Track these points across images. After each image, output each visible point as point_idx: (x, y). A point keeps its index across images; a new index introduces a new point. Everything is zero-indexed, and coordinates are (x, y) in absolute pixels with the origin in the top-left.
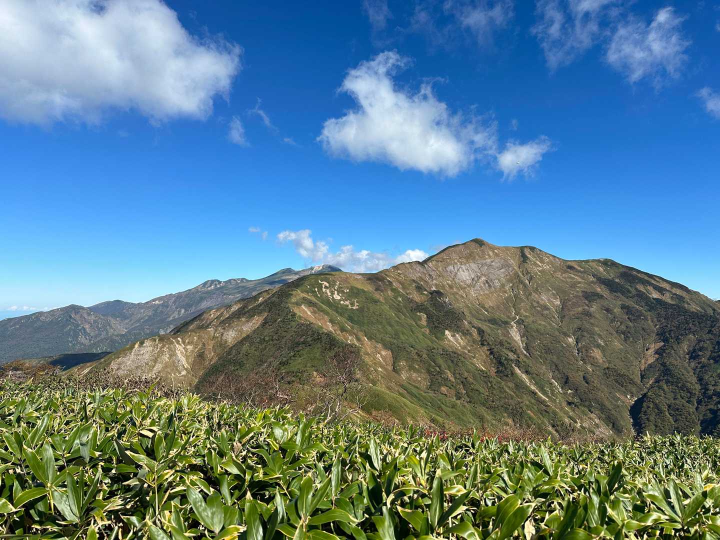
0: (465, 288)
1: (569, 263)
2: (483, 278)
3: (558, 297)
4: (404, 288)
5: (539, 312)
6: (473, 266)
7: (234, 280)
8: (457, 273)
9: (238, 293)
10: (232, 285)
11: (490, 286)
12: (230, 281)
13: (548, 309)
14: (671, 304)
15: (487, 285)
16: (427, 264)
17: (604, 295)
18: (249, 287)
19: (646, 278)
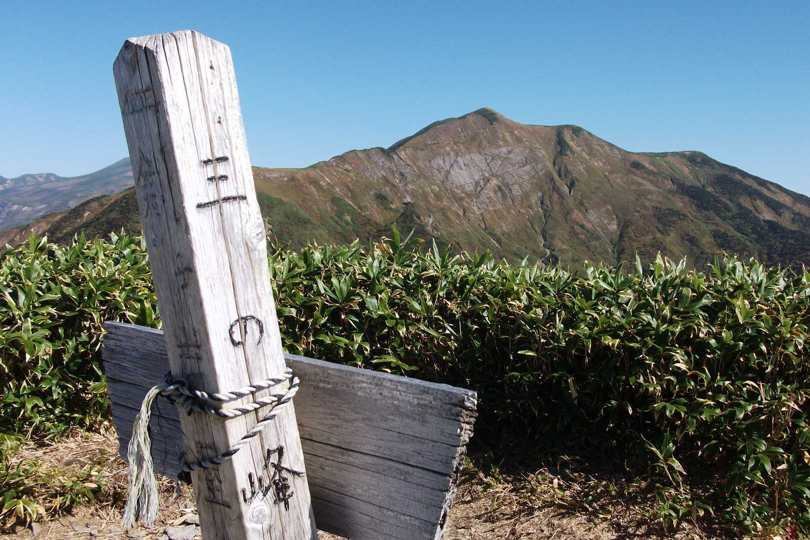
0: (462, 199)
1: (636, 158)
2: (494, 182)
3: (615, 217)
4: (354, 198)
5: (583, 242)
6: (477, 157)
7: (32, 176)
8: (448, 172)
9: (42, 201)
10: (29, 186)
11: (504, 196)
12: (23, 178)
13: (598, 238)
14: (791, 231)
15: (499, 194)
16: (396, 154)
17: (689, 215)
18: (60, 192)
19: (755, 185)
